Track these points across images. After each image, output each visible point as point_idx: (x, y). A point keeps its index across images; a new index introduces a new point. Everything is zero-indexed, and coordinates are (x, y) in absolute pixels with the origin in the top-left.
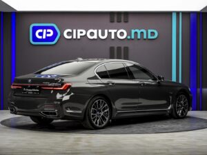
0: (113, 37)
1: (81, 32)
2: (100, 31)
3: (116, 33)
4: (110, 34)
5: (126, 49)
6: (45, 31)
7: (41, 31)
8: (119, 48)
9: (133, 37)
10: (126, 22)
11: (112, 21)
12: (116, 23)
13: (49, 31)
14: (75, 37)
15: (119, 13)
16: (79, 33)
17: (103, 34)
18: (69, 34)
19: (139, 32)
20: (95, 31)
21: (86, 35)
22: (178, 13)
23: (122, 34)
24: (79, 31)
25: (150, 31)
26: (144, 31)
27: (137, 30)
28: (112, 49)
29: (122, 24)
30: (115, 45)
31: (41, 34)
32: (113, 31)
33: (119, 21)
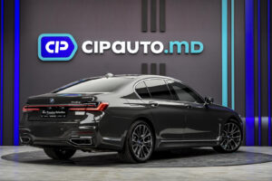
0: (146, 51)
1: (105, 45)
2: (129, 43)
3: (149, 46)
4: (141, 47)
5: (163, 67)
6: (57, 43)
7: (52, 43)
8: (154, 65)
9: (171, 51)
10: (162, 32)
11: (144, 31)
12: (149, 34)
13: (62, 43)
14: (96, 51)
16: (102, 46)
17: (133, 47)
18: (89, 47)
19: (179, 44)
20: (123, 44)
21: (111, 48)
23: (157, 47)
24: (102, 43)
25: (193, 43)
26: (186, 44)
28: (144, 66)
29: (158, 34)
31: (52, 47)
32: (145, 44)
33: (153, 31)
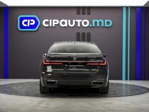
2: (69, 21)
3: (81, 22)
5: (89, 34)
8: (83, 34)
10: (89, 14)
11: (78, 14)
12: (81, 15)
14: (51, 25)
15: (84, 8)
16: (54, 22)
17: (72, 23)
20: (66, 21)
21: (59, 24)
22: (127, 7)
24: (54, 21)
26: (102, 21)
27: (97, 20)
28: (78, 34)
29: (86, 15)
30: (81, 31)
32: (79, 21)
33: (84, 14)
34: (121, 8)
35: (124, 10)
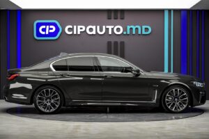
5: (123, 44)
8: (116, 43)
10: (122, 19)
11: (109, 18)
12: (113, 20)
15: (116, 11)
22: (170, 10)
28: (109, 43)
29: (119, 20)
30: (113, 40)
33: (116, 18)
34: (162, 11)
35: (166, 14)
